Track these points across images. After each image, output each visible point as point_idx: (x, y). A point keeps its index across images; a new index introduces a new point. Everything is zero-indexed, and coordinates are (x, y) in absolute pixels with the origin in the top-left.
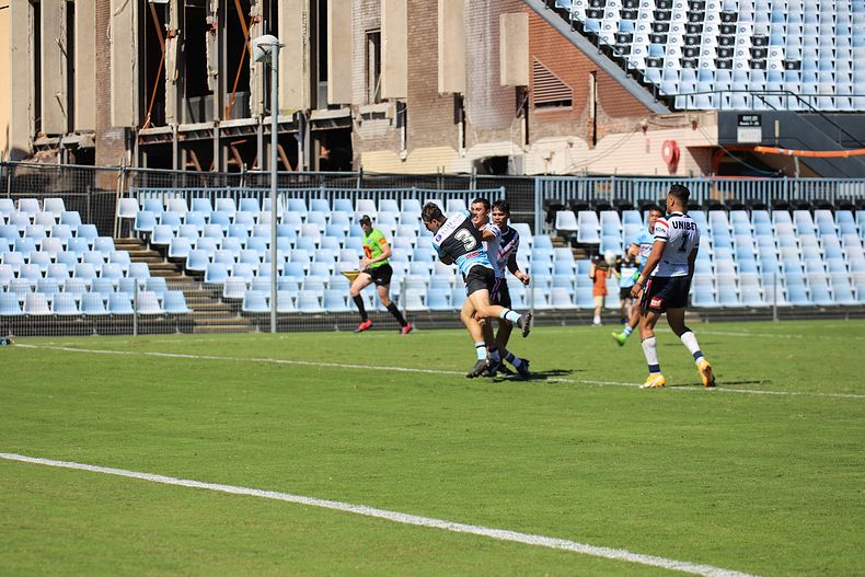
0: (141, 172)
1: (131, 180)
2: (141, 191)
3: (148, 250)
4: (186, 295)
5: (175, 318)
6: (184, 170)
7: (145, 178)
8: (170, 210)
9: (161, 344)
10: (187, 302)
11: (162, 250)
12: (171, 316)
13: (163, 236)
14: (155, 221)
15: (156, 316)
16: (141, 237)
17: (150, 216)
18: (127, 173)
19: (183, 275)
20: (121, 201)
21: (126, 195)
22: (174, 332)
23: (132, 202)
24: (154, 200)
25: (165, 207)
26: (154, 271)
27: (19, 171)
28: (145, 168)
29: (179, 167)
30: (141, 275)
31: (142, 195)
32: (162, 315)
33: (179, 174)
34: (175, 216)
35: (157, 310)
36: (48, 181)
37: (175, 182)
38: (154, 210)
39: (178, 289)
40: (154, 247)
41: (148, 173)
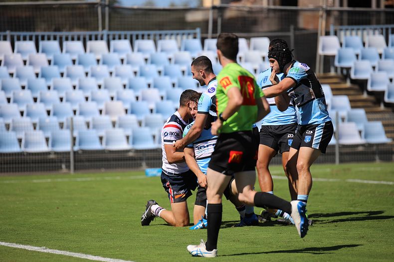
0: (341, 12)
1: (332, 20)
2: (341, 30)
3: (348, 84)
4: (385, 125)
5: (375, 148)
6: (382, 8)
7: (345, 17)
8: (369, 46)
9: (362, 171)
10: (386, 132)
11: (361, 84)
12: (370, 145)
13: (363, 70)
14: (355, 57)
15: (357, 146)
16: (342, 72)
17: (350, 52)
18: (328, 13)
19: (382, 107)
20: (323, 40)
21: (327, 34)
22: (373, 160)
23: (333, 40)
24: (355, 37)
25: (364, 44)
26: (354, 104)
27: (229, 14)
28: (346, 8)
29: (378, 5)
30: (342, 108)
31: (342, 33)
32: (363, 145)
33: (378, 13)
34: (374, 52)
35: (357, 140)
36: (255, 22)
37: (374, 19)
38: (354, 47)
39: (377, 120)
40: (354, 82)
41: (348, 12)
